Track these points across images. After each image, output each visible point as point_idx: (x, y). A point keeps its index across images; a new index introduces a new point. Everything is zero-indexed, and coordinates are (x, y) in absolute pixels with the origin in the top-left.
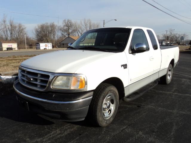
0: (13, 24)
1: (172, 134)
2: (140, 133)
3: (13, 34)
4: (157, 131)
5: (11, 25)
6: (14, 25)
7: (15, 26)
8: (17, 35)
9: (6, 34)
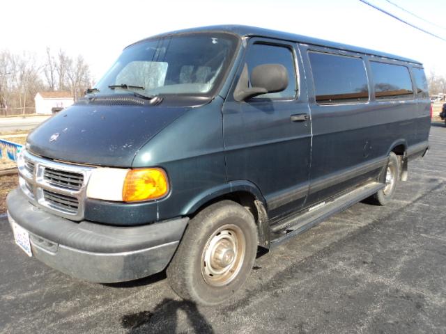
0: (65, 56)
1: (398, 267)
2: (341, 263)
3: (65, 78)
4: (372, 263)
5: (62, 57)
6: (67, 58)
7: (69, 58)
8: (75, 80)
9: (50, 77)
